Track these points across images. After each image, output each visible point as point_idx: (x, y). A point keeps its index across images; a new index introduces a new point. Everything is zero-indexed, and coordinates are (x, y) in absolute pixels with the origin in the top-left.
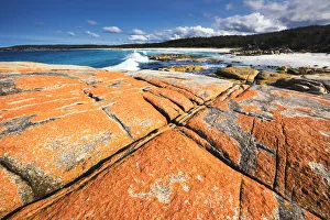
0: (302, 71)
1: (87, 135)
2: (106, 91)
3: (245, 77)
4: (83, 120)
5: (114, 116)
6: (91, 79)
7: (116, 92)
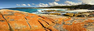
0: (82, 13)
1: (21, 25)
2: (29, 18)
3: (71, 15)
4: (22, 22)
5: (28, 23)
6: (27, 15)
7: (31, 18)
